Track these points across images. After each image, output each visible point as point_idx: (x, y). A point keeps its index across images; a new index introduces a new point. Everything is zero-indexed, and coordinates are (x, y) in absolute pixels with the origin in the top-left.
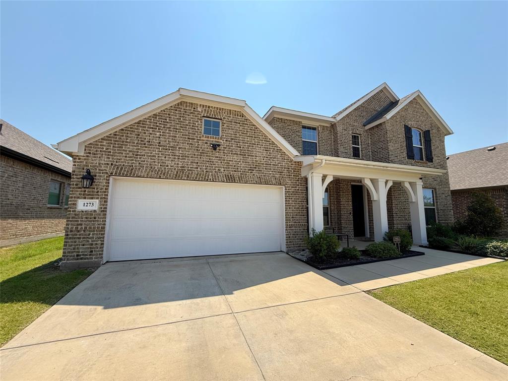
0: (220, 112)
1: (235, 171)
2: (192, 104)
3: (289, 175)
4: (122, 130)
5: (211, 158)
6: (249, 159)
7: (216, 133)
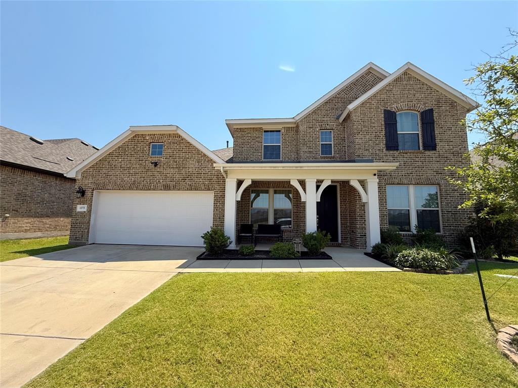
0: (161, 137)
1: (171, 181)
2: (143, 135)
3: (219, 181)
4: (100, 160)
5: (154, 173)
6: (183, 171)
7: (160, 153)
